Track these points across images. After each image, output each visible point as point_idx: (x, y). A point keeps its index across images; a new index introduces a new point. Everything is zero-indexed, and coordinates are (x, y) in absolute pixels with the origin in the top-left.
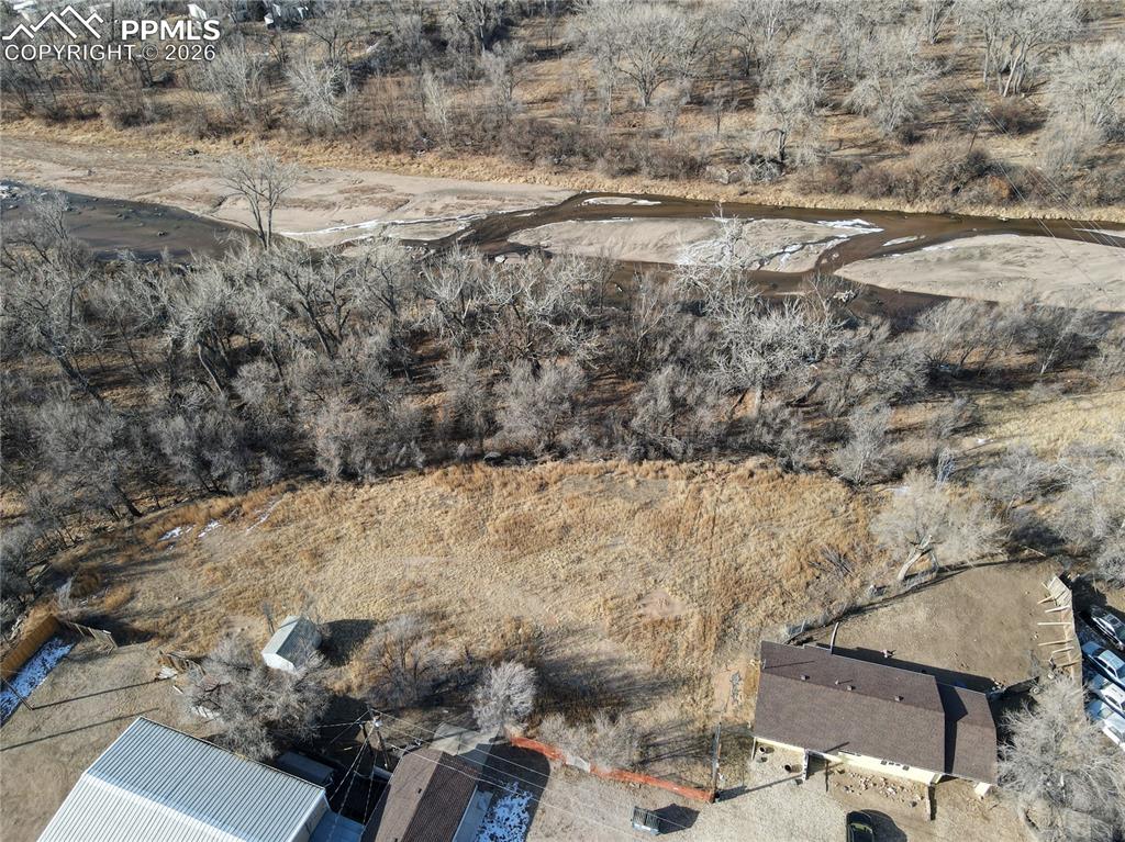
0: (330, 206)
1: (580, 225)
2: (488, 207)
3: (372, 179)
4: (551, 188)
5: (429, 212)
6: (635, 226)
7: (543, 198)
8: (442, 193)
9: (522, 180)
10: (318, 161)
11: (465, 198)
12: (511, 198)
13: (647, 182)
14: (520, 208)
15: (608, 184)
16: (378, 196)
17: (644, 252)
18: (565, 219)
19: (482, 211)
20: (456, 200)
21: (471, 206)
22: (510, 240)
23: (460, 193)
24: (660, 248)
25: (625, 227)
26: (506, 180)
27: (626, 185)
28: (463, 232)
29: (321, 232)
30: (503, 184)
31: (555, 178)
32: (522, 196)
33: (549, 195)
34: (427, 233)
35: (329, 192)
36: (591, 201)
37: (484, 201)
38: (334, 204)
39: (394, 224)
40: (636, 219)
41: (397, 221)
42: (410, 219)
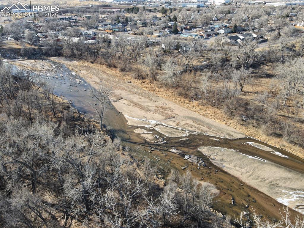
0: (148, 110)
1: (236, 154)
2: (201, 130)
3: (171, 105)
4: (235, 130)
5: (177, 125)
6: (265, 166)
7: (228, 134)
8: (189, 118)
9: (225, 122)
10: (159, 94)
11: (196, 123)
12: (214, 129)
13: (285, 143)
14: (215, 135)
15: (263, 138)
16: (166, 112)
17: (261, 184)
18: (231, 148)
19: (198, 131)
20: (192, 123)
21: (195, 127)
22: (199, 149)
23: (195, 120)
24: (273, 185)
25: (259, 164)
26: (218, 121)
27: (273, 141)
28: (183, 137)
29: (136, 119)
30: (216, 123)
31: (239, 126)
32: (220, 130)
33: (231, 133)
34: (170, 133)
35: (151, 105)
36: (250, 143)
37: (202, 127)
38: (150, 110)
39: (162, 125)
40: (269, 162)
41: (164, 124)
42: (169, 125)
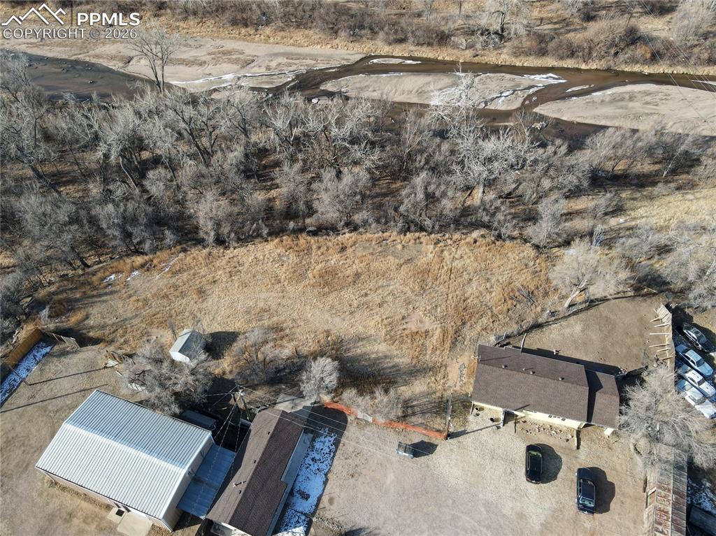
0: (201, 64)
1: (367, 78)
2: (306, 65)
3: (230, 45)
4: (349, 52)
5: (268, 68)
6: (403, 78)
7: (344, 59)
8: (277, 55)
9: (329, 46)
10: (193, 32)
11: (292, 59)
12: (322, 59)
13: (412, 48)
14: (328, 66)
15: (386, 49)
16: (234, 57)
17: (409, 96)
18: (358, 74)
19: (303, 68)
20: (286, 60)
21: (296, 64)
22: (322, 88)
23: (288, 55)
24: (420, 93)
25: (396, 79)
26: (319, 46)
27: (399, 50)
28: (290, 82)
29: (197, 82)
30: (317, 49)
31: (351, 45)
32: (330, 58)
33: (347, 57)
34: (267, 83)
35: (201, 54)
36: (375, 61)
37: (304, 61)
38: (205, 62)
39: (244, 76)
40: (405, 74)
41: (247, 74)
42: (255, 73)
